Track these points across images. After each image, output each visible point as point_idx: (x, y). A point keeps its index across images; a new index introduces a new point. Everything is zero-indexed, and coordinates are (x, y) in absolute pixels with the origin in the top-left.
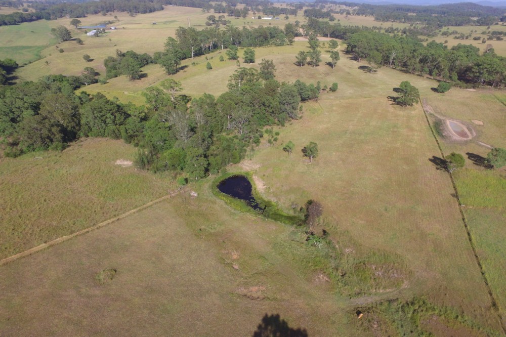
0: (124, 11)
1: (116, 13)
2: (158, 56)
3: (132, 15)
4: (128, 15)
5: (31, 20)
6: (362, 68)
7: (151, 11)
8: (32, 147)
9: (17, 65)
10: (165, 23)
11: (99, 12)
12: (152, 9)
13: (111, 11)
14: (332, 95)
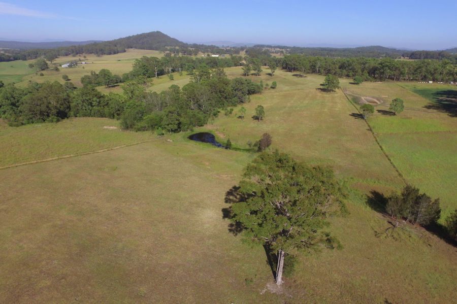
0: (91, 53)
1: (84, 54)
2: (126, 76)
3: (99, 56)
4: (95, 56)
5: (9, 60)
6: (294, 75)
7: (115, 53)
8: (31, 120)
9: (3, 84)
10: (128, 60)
11: (70, 54)
12: (116, 51)
13: (80, 53)
14: (273, 91)
